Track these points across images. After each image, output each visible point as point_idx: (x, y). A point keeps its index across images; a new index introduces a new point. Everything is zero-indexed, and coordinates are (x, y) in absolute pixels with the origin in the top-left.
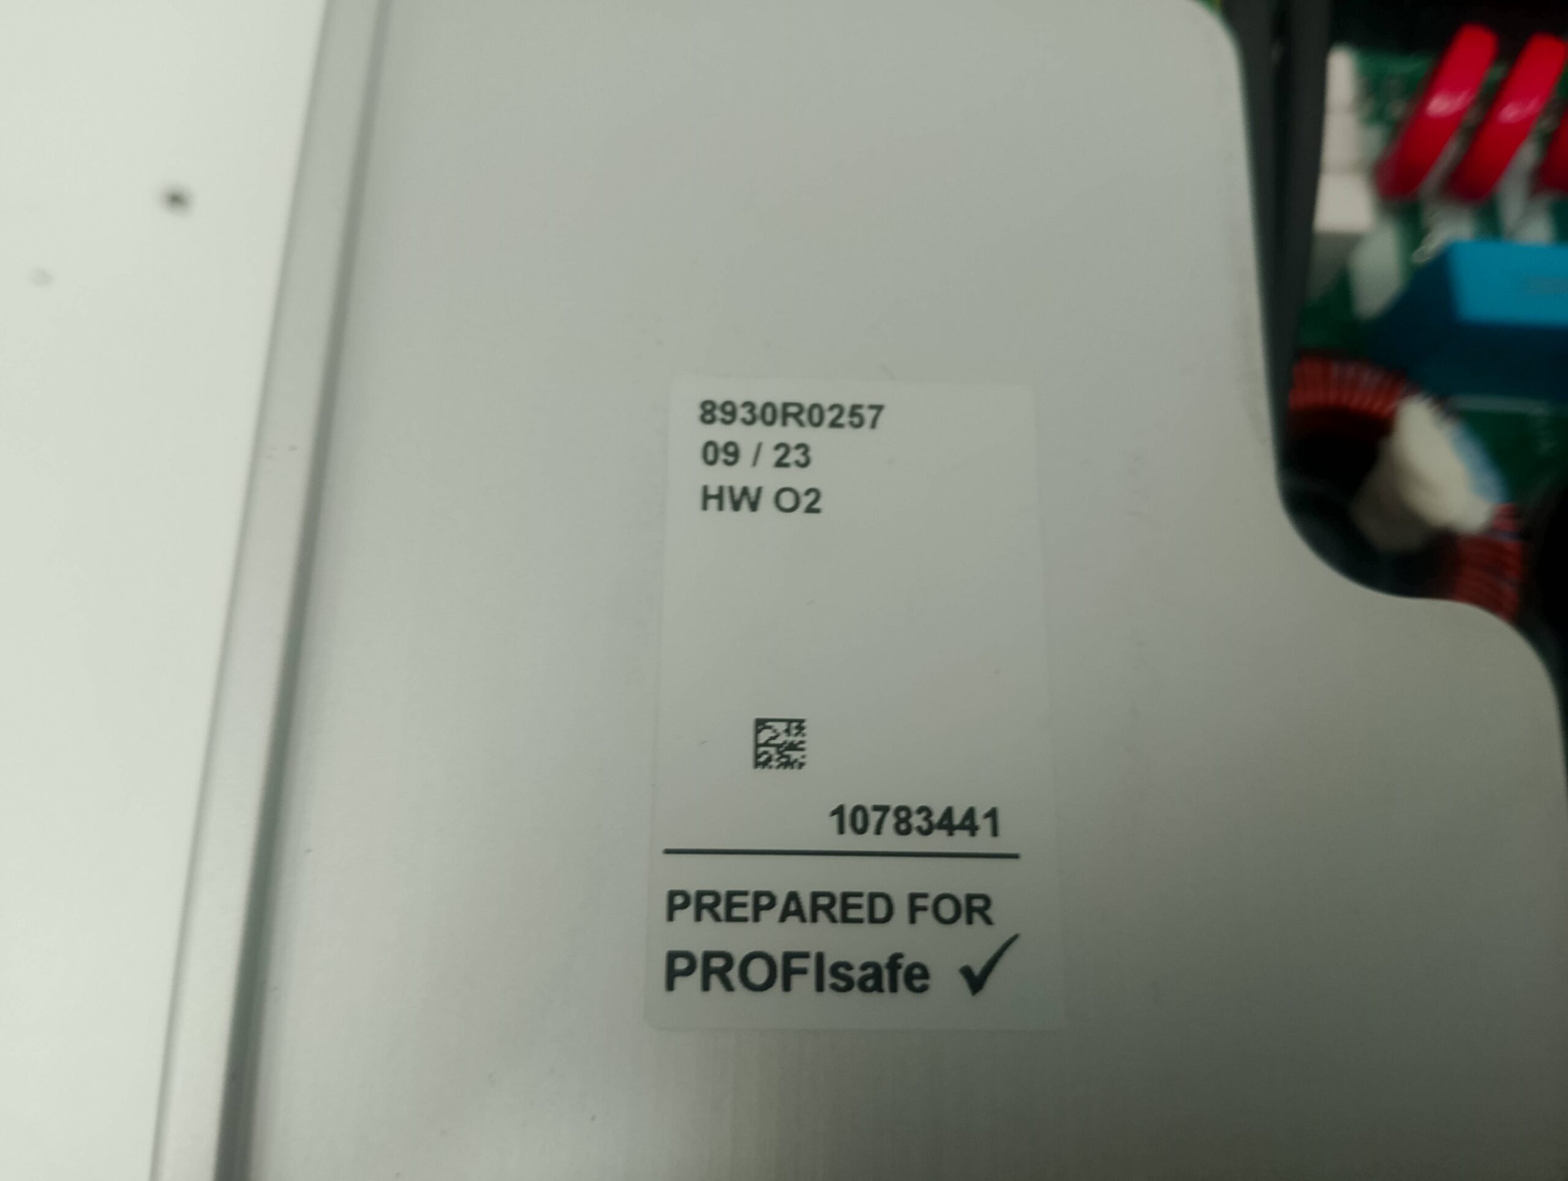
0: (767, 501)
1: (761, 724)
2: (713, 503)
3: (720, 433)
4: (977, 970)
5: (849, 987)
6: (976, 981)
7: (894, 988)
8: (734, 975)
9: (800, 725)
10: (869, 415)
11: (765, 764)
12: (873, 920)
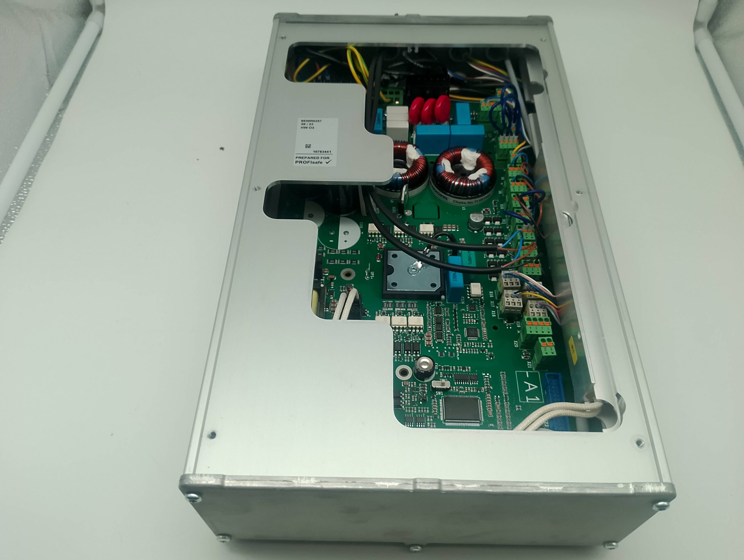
0: (308, 128)
1: (306, 145)
2: (302, 128)
3: (303, 122)
4: (327, 162)
5: (314, 163)
7: (319, 163)
8: (302, 162)
9: (310, 145)
10: (320, 121)
11: (307, 148)
12: (317, 158)
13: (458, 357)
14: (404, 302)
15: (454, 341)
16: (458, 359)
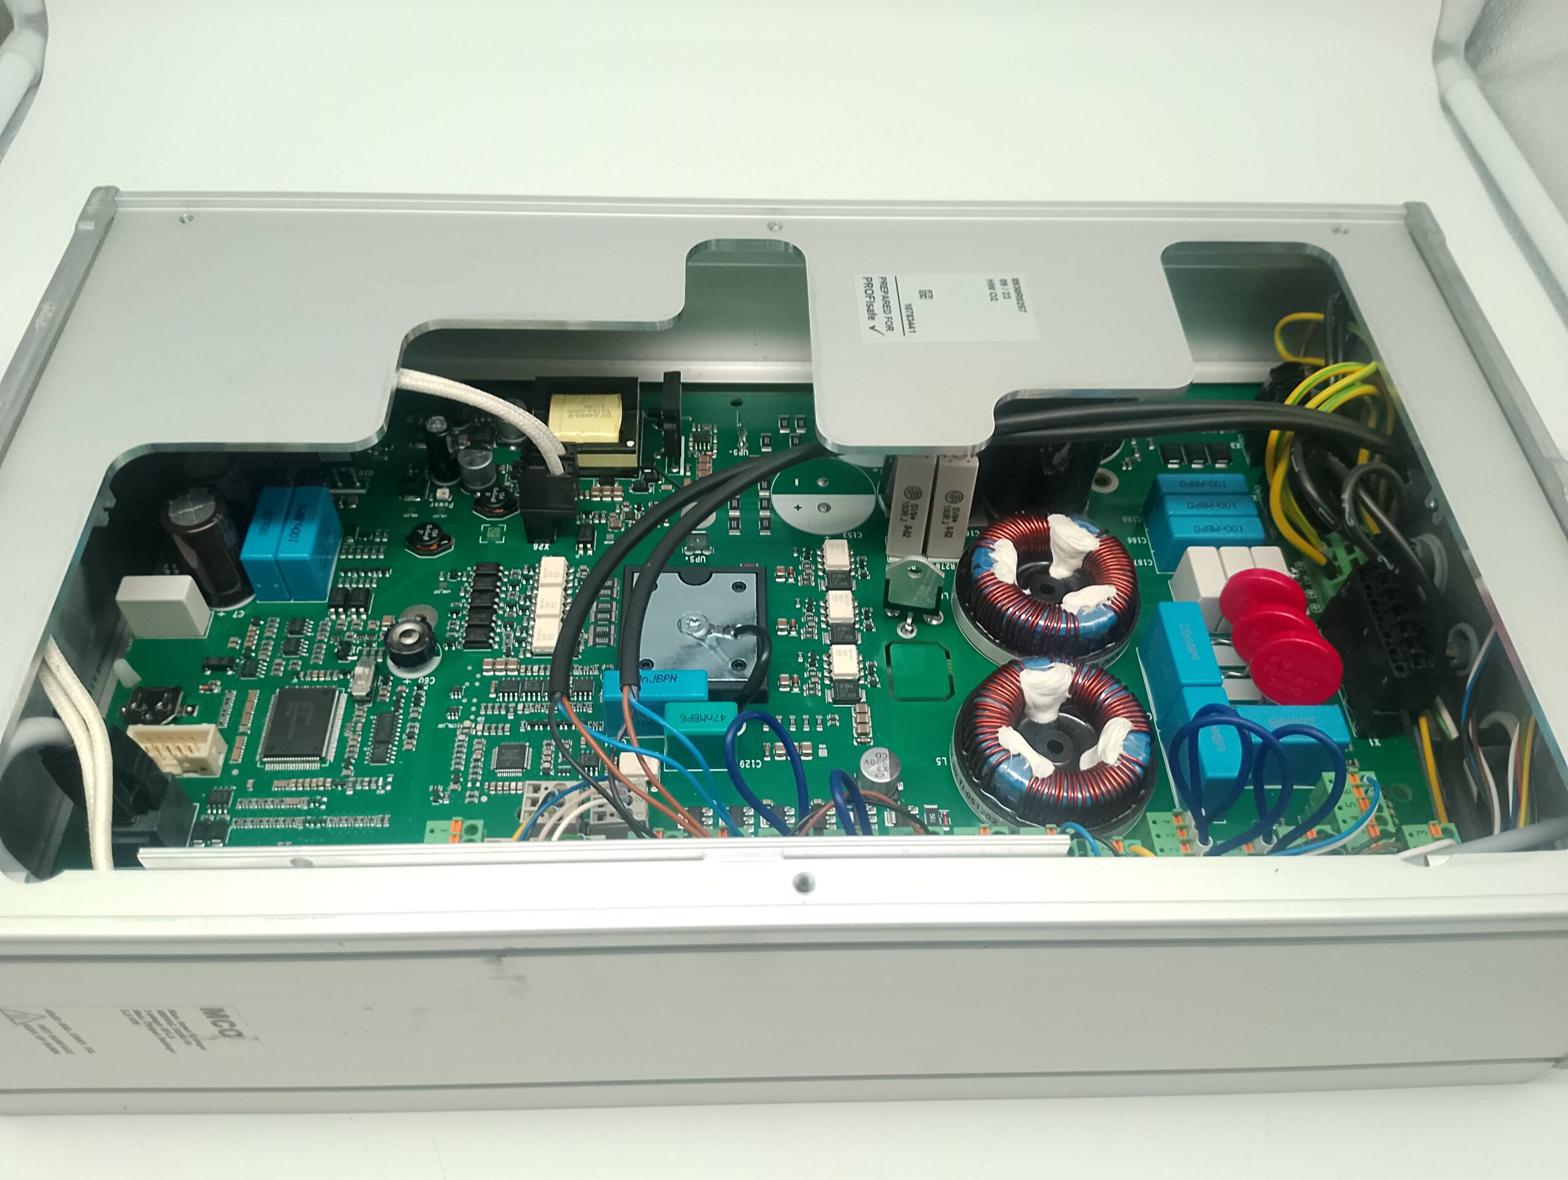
0: (993, 291)
1: (930, 292)
2: (988, 281)
3: (1009, 282)
5: (869, 306)
6: (873, 328)
7: (869, 314)
8: (868, 288)
9: (932, 298)
10: (1023, 309)
11: (920, 292)
13: (447, 726)
14: (613, 620)
15: (489, 719)
16: (441, 726)
